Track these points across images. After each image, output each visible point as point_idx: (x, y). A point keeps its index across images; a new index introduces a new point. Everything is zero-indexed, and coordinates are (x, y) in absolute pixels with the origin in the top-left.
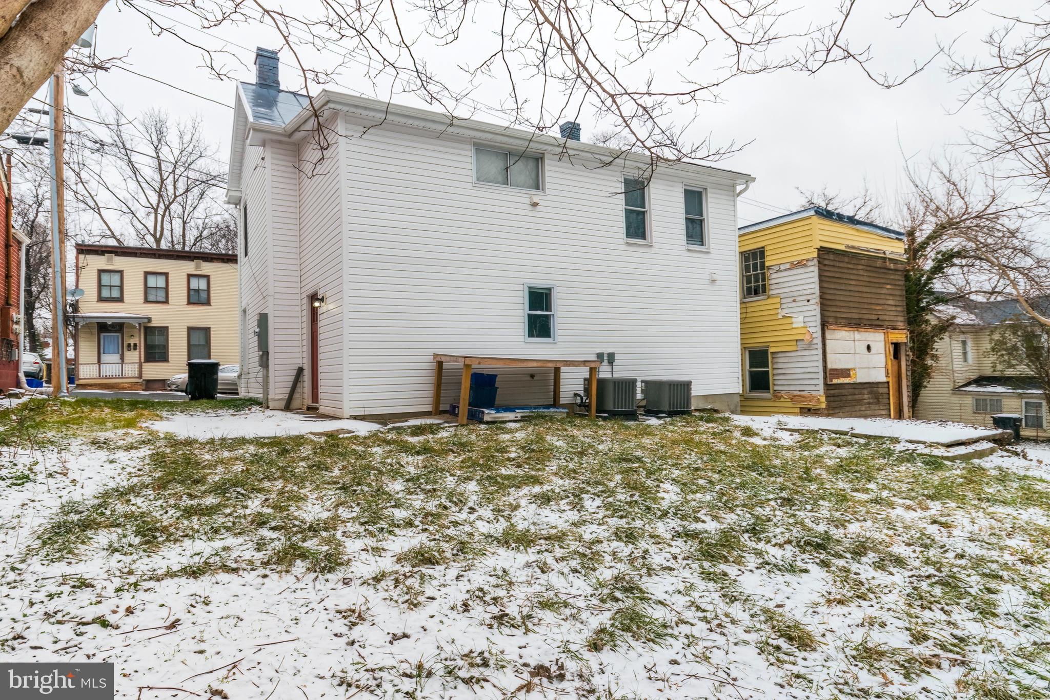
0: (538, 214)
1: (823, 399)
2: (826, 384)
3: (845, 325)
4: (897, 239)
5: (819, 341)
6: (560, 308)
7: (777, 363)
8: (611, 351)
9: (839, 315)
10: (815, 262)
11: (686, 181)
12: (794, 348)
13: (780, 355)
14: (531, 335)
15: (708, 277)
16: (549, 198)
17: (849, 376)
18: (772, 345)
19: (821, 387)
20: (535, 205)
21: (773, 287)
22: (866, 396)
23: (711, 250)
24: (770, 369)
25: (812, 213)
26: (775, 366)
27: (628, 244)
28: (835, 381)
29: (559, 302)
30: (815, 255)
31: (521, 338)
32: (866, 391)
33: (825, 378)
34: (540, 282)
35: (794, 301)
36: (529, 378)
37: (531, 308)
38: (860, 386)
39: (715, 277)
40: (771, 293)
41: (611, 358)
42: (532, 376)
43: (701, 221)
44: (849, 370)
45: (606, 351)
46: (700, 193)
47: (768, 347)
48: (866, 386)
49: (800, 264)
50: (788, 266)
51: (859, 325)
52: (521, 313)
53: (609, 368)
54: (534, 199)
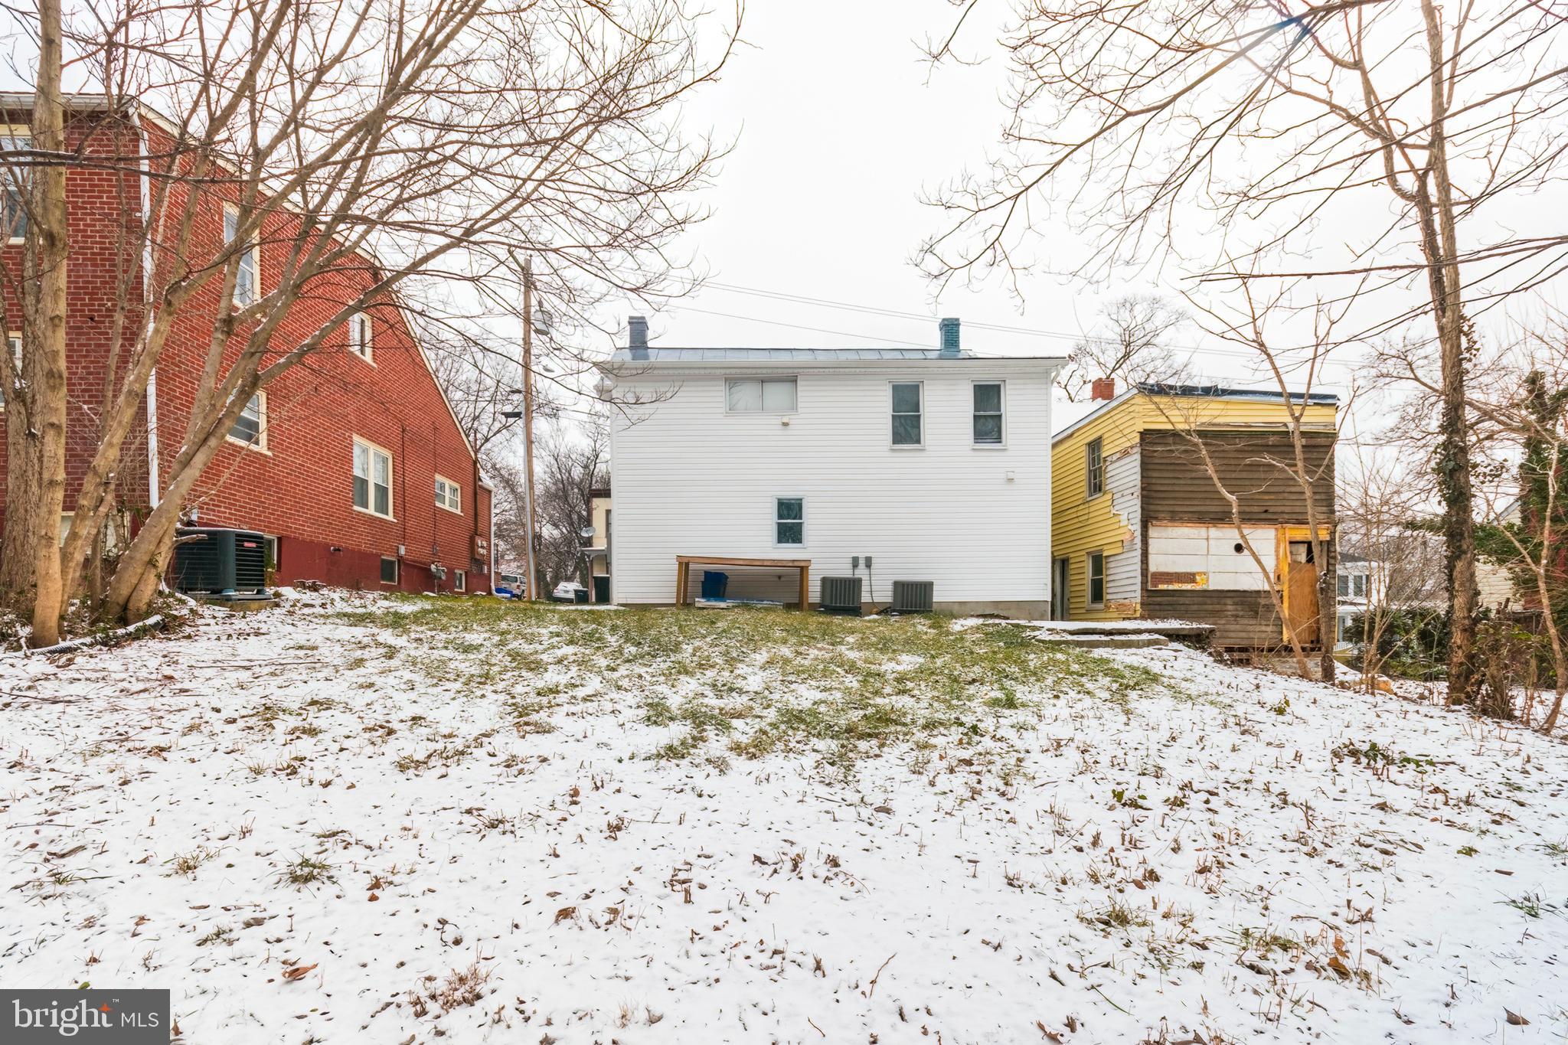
0: (788, 433)
1: (1138, 607)
2: (1144, 589)
3: (1190, 521)
4: (1315, 404)
5: (1138, 540)
6: (810, 516)
7: (1109, 568)
8: (868, 555)
9: (1177, 509)
10: (1138, 450)
11: (974, 377)
12: (1119, 551)
13: (1111, 559)
14: (780, 541)
15: (1003, 476)
16: (801, 416)
17: (1193, 581)
18: (1105, 547)
19: (1138, 594)
20: (785, 424)
21: (1108, 481)
22: (1230, 607)
23: (1009, 447)
24: (1105, 576)
25: (1135, 391)
26: (1108, 572)
27: (893, 450)
28: (1161, 587)
29: (810, 511)
30: (1137, 440)
31: (770, 544)
32: (1229, 601)
33: (1144, 583)
34: (789, 494)
35: (1122, 496)
36: (777, 579)
37: (780, 517)
38: (1216, 595)
39: (1011, 475)
40: (1108, 488)
41: (869, 562)
42: (780, 577)
43: (1000, 417)
44: (1194, 575)
45: (862, 555)
46: (999, 386)
47: (1101, 550)
48: (1229, 594)
49: (1126, 453)
50: (1118, 455)
51: (1222, 520)
52: (770, 520)
53: (867, 572)
54: (785, 420)
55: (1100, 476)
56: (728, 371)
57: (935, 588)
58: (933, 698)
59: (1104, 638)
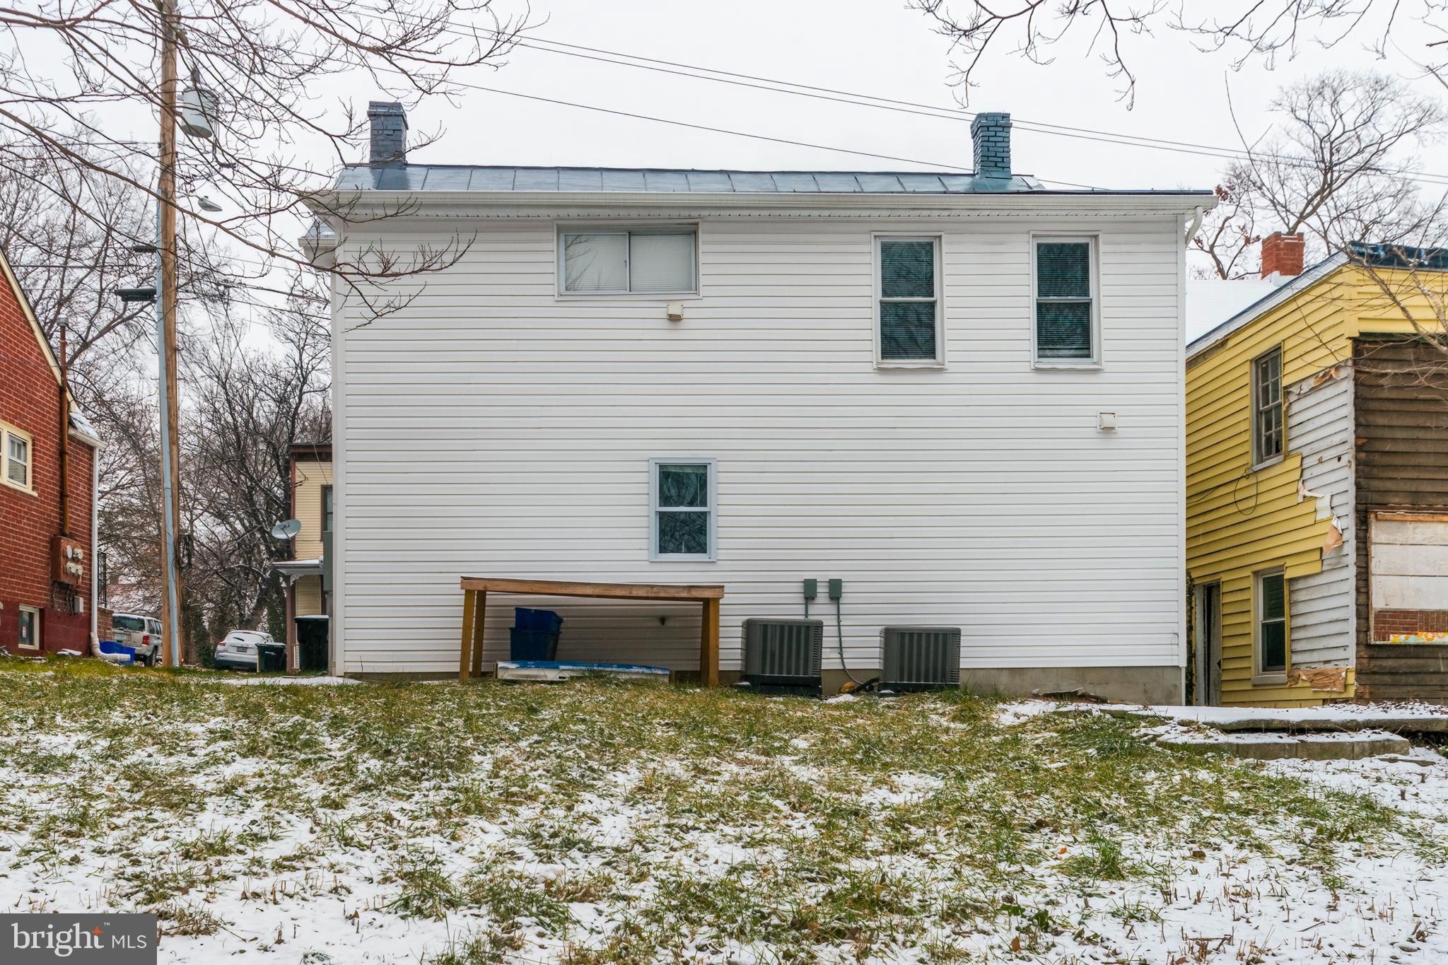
0: (681, 335)
1: (1352, 679)
2: (1362, 643)
5: (1350, 548)
6: (723, 500)
7: (1296, 602)
8: (835, 576)
9: (1424, 488)
10: (1349, 372)
11: (1039, 229)
12: (1315, 569)
13: (1300, 585)
14: (663, 549)
15: (1094, 422)
16: (706, 302)
18: (1289, 562)
19: (1352, 653)
20: (674, 319)
21: (1294, 433)
24: (1286, 619)
25: (1343, 258)
26: (1294, 612)
27: (883, 371)
28: (1395, 639)
29: (722, 488)
30: (1348, 353)
31: (644, 555)
33: (1362, 631)
34: (681, 454)
35: (1321, 462)
36: (658, 624)
37: (664, 501)
39: (1108, 421)
40: (1292, 445)
41: (835, 590)
42: (663, 620)
43: (1086, 306)
45: (822, 577)
47: (1282, 568)
49: (1326, 378)
50: (1312, 383)
52: (643, 511)
53: (832, 609)
54: (675, 309)
55: (1279, 423)
56: (563, 213)
57: (964, 641)
58: (961, 858)
59: (1287, 739)
